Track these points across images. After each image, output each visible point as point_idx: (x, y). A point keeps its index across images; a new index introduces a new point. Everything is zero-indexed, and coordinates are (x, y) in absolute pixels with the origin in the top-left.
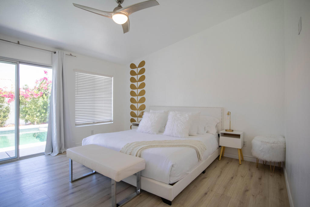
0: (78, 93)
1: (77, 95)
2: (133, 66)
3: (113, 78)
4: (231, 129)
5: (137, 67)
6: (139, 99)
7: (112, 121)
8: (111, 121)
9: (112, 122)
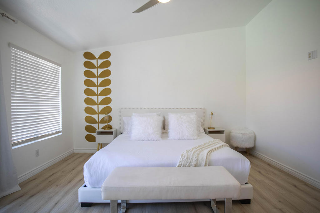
0: (16, 88)
1: (13, 90)
2: (88, 55)
3: (60, 68)
4: (212, 127)
5: (97, 58)
6: (100, 100)
7: (60, 132)
8: (58, 132)
9: (61, 134)
